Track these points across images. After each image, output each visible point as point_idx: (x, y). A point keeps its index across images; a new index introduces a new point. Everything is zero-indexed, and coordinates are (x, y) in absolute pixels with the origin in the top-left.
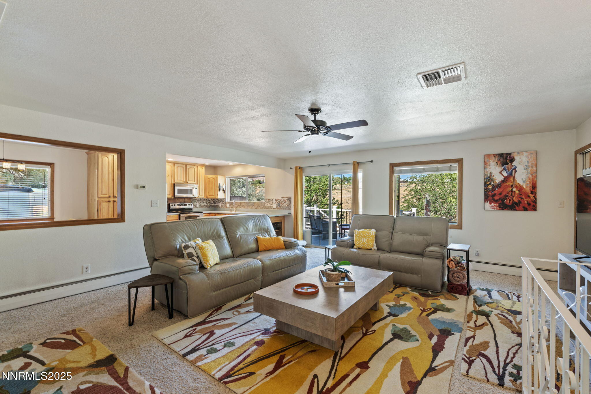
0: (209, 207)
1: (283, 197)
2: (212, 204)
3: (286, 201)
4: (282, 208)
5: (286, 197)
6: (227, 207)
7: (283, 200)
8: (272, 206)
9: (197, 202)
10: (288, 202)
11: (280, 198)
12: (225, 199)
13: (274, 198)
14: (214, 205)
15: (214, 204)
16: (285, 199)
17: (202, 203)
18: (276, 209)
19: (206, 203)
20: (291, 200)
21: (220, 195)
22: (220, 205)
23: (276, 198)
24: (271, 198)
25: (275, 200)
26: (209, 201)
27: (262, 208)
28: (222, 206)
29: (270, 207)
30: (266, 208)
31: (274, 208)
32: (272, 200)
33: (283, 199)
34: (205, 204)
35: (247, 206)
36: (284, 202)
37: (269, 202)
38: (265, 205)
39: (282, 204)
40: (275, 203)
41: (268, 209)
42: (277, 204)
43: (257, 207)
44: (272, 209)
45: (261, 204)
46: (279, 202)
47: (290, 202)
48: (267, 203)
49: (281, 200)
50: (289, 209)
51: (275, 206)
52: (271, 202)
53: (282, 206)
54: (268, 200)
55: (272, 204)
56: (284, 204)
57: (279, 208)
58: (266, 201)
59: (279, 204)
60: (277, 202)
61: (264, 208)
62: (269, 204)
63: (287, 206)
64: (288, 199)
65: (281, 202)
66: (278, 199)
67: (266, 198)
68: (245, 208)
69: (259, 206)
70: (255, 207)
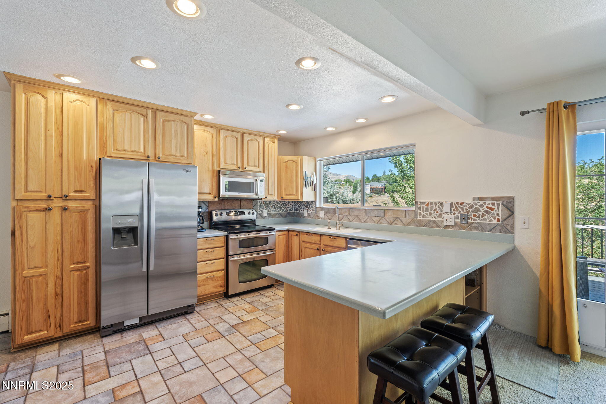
0: (286, 217)
1: (480, 199)
2: (290, 210)
3: (492, 209)
4: (476, 228)
5: (493, 199)
6: (319, 218)
7: (481, 206)
8: (438, 219)
9: (263, 208)
10: (500, 212)
11: (470, 201)
12: (315, 201)
13: (448, 199)
14: (294, 213)
15: (293, 211)
16: (487, 202)
17: (273, 209)
18: (456, 229)
19: (281, 208)
20: (513, 207)
21: (307, 195)
22: (305, 214)
23: (455, 201)
24: (437, 201)
25: (451, 205)
26: (286, 205)
27: (409, 224)
28: (309, 214)
29: (434, 222)
30: (420, 223)
31: (446, 226)
32: (442, 204)
33: (481, 202)
34: (277, 211)
35: (366, 217)
36: (486, 212)
37: (431, 209)
38: (419, 216)
39: (479, 217)
40: (451, 212)
41: (426, 227)
42: (459, 215)
43: (392, 221)
44: (439, 227)
45: (404, 213)
46: (465, 211)
47: (510, 213)
48: (424, 213)
49: (475, 206)
50: (505, 232)
51: (450, 220)
52: (436, 209)
53: (478, 221)
54: (427, 205)
55: (440, 215)
56: (483, 215)
57: (466, 225)
58: (420, 208)
59: (465, 217)
60: (457, 209)
61: (414, 223)
62: (431, 214)
63: (495, 221)
64: (503, 204)
65: (473, 212)
66: (462, 204)
67: (419, 201)
68: (361, 221)
69: (399, 219)
70: (387, 219)
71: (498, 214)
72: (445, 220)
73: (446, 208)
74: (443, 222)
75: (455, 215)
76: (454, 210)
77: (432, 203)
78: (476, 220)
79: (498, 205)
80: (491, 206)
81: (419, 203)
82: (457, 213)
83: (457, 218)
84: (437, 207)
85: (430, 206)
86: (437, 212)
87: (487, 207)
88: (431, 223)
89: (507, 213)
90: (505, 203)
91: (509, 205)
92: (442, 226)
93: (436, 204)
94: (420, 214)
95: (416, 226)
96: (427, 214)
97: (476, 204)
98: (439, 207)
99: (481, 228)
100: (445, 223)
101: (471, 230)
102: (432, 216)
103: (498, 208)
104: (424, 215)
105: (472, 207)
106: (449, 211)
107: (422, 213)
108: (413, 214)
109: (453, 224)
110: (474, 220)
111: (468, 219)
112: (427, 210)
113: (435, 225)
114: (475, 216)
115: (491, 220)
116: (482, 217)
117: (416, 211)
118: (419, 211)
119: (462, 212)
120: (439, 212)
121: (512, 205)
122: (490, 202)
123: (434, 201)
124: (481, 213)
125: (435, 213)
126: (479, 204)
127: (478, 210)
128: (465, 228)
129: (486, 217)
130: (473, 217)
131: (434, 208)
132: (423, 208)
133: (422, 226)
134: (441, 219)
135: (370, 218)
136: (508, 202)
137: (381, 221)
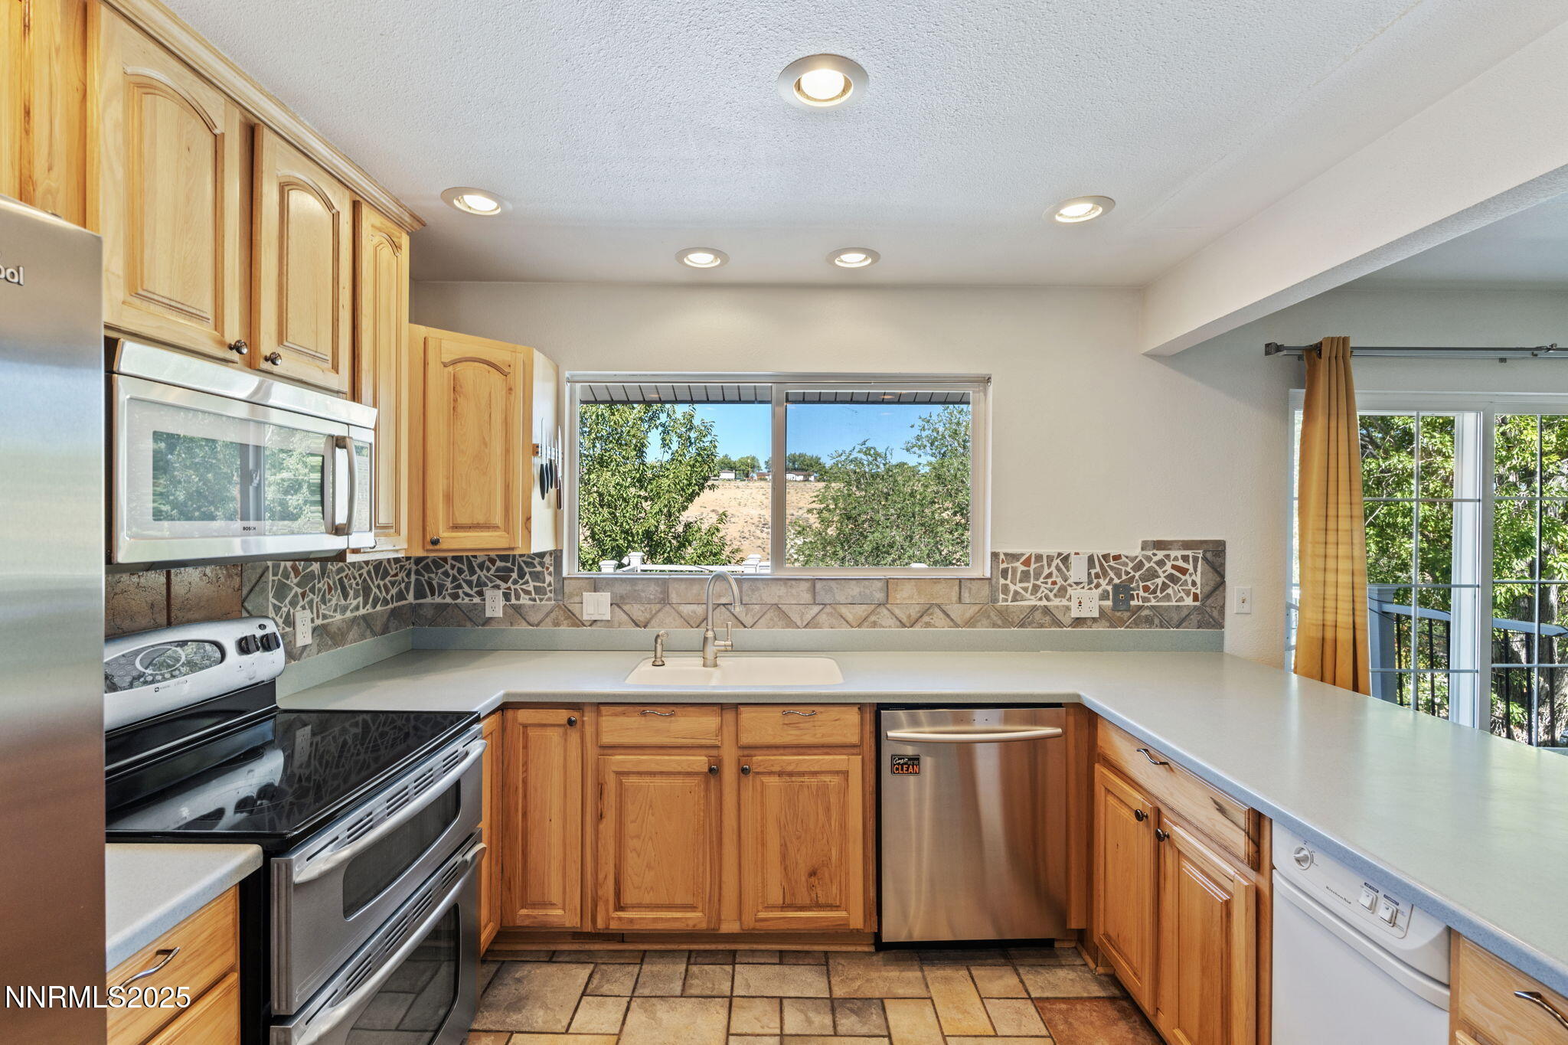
1: (1159, 545)
3: (1184, 571)
4: (1148, 622)
5: (1186, 545)
7: (1161, 563)
8: (1056, 602)
10: (1198, 577)
11: (1136, 551)
13: (1083, 545)
16: (1173, 554)
18: (1101, 628)
20: (1223, 565)
23: (1099, 552)
24: (1053, 552)
25: (1091, 559)
27: (971, 622)
29: (1046, 610)
30: (1005, 619)
31: (1079, 622)
32: (1065, 559)
33: (1161, 554)
35: (816, 609)
36: (1171, 578)
37: (1037, 576)
38: (1001, 595)
39: (1155, 592)
40: (1090, 582)
41: (1022, 625)
42: (1110, 588)
43: (913, 613)
44: (1059, 623)
45: (955, 588)
46: (1124, 578)
47: (1218, 580)
48: (1018, 587)
49: (1147, 565)
50: (1208, 627)
51: (1088, 602)
52: (1050, 575)
53: (1153, 603)
54: (1027, 563)
55: (1063, 590)
56: (1165, 586)
57: (1126, 615)
58: (1004, 573)
59: (1122, 593)
60: (1105, 574)
61: (987, 615)
62: (1036, 588)
63: (1189, 601)
64: (1204, 558)
65: (1143, 579)
66: (1116, 558)
67: (1002, 550)
68: (790, 623)
69: (939, 606)
70: (897, 611)
71: (1194, 584)
72: (1074, 604)
73: (1078, 570)
75: (1101, 590)
76: (1097, 576)
77: (1039, 558)
78: (1149, 601)
79: (1196, 559)
80: (1180, 563)
81: (1001, 557)
82: (1104, 583)
83: (1104, 596)
84: (1053, 568)
85: (1033, 566)
86: (1054, 583)
87: (1174, 567)
88: (1037, 614)
89: (1213, 578)
90: (1208, 556)
91: (1217, 561)
92: (1068, 621)
93: (1050, 559)
94: (1006, 590)
95: (994, 625)
96: (1026, 589)
97: (1149, 559)
98: (1058, 569)
99: (1160, 618)
100: (1075, 613)
101: (1137, 626)
102: (1039, 595)
103: (1195, 569)
104: (1016, 593)
105: (1139, 566)
106: (1085, 579)
107: (1012, 588)
108: (986, 591)
109: (1096, 615)
110: (1145, 600)
111: (1132, 597)
112: (1025, 576)
113: (1048, 618)
114: (1146, 589)
115: (1181, 600)
116: (1162, 591)
117: (994, 580)
118: (1002, 581)
119: (1116, 581)
120: (1060, 582)
121: (1220, 560)
122: (1179, 554)
123: (1045, 551)
124: (1159, 581)
125: (1049, 585)
126: (1155, 559)
127: (1153, 575)
128: (1121, 623)
129: (1170, 591)
130: (1141, 593)
131: (1046, 571)
132: (1014, 570)
133: (1011, 623)
134: (1065, 602)
135: (828, 609)
136: (1214, 554)
137: (873, 618)
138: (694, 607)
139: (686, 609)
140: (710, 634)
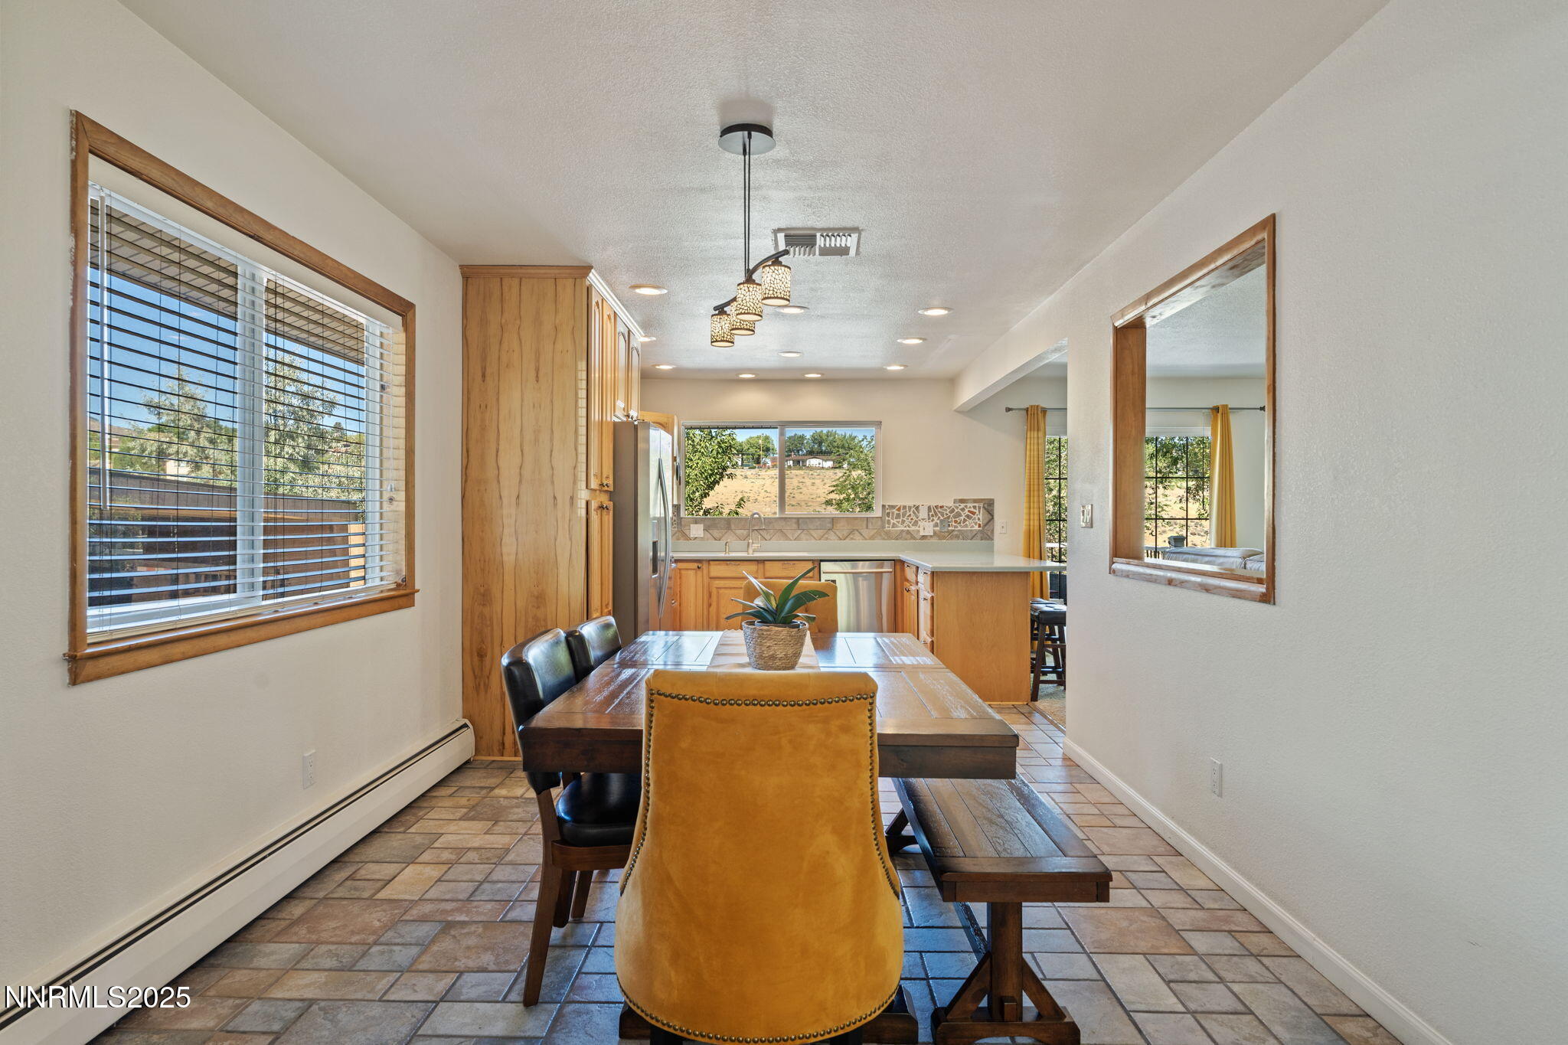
1: (962, 501)
3: (974, 513)
4: (957, 537)
5: (975, 501)
6: (689, 539)
7: (963, 510)
8: (913, 528)
10: (981, 516)
11: (951, 504)
12: (679, 506)
13: (926, 501)
16: (969, 505)
18: (934, 540)
20: (993, 510)
23: (933, 504)
24: (912, 504)
25: (929, 508)
27: (872, 538)
29: (908, 532)
30: (889, 536)
31: (924, 537)
32: (917, 508)
33: (963, 505)
35: (799, 532)
36: (968, 516)
37: (904, 516)
38: (887, 525)
39: (960, 523)
40: (929, 518)
41: (897, 539)
42: (938, 521)
43: (846, 535)
44: (915, 538)
45: (865, 522)
46: (945, 516)
47: (991, 517)
48: (895, 521)
49: (956, 511)
50: (986, 539)
51: (927, 528)
52: (910, 515)
53: (959, 528)
54: (899, 510)
55: (916, 522)
56: (965, 521)
57: (947, 534)
58: (888, 514)
59: (945, 522)
60: (936, 514)
61: (881, 535)
62: (903, 522)
63: (976, 527)
64: (984, 507)
65: (955, 517)
66: (941, 507)
67: (887, 504)
68: (787, 538)
69: (857, 530)
70: (837, 533)
71: (979, 519)
72: (921, 529)
73: (923, 514)
74: (919, 531)
75: (934, 522)
76: (932, 516)
77: (905, 507)
78: (957, 527)
79: (979, 508)
80: (972, 509)
81: (887, 507)
82: (936, 519)
83: (936, 525)
84: (911, 512)
85: (902, 511)
86: (912, 519)
87: (969, 511)
88: (904, 534)
89: (988, 516)
90: (986, 506)
91: (990, 508)
92: (918, 537)
93: (910, 508)
94: (889, 522)
95: (884, 539)
96: (898, 522)
97: (957, 508)
98: (914, 512)
99: (963, 535)
100: (922, 533)
101: (952, 539)
102: (905, 525)
103: (979, 512)
104: (894, 524)
105: (953, 511)
106: (926, 517)
107: (892, 521)
108: (880, 523)
109: (932, 534)
110: (955, 527)
111: (949, 526)
112: (898, 516)
113: (909, 536)
114: (956, 522)
115: (973, 527)
116: (964, 523)
117: (883, 518)
118: (887, 518)
119: (942, 518)
120: (915, 518)
121: (991, 508)
122: (972, 505)
123: (907, 504)
124: (962, 518)
125: (910, 520)
126: (960, 507)
127: (959, 515)
128: (944, 538)
129: (967, 523)
130: (953, 524)
131: (908, 513)
132: (893, 513)
133: (892, 539)
134: (917, 528)
135: (805, 532)
136: (989, 506)
137: (826, 536)
138: (742, 531)
139: (739, 532)
140: (751, 541)
